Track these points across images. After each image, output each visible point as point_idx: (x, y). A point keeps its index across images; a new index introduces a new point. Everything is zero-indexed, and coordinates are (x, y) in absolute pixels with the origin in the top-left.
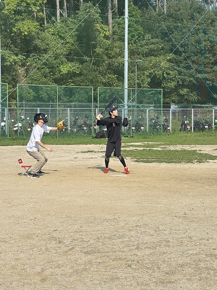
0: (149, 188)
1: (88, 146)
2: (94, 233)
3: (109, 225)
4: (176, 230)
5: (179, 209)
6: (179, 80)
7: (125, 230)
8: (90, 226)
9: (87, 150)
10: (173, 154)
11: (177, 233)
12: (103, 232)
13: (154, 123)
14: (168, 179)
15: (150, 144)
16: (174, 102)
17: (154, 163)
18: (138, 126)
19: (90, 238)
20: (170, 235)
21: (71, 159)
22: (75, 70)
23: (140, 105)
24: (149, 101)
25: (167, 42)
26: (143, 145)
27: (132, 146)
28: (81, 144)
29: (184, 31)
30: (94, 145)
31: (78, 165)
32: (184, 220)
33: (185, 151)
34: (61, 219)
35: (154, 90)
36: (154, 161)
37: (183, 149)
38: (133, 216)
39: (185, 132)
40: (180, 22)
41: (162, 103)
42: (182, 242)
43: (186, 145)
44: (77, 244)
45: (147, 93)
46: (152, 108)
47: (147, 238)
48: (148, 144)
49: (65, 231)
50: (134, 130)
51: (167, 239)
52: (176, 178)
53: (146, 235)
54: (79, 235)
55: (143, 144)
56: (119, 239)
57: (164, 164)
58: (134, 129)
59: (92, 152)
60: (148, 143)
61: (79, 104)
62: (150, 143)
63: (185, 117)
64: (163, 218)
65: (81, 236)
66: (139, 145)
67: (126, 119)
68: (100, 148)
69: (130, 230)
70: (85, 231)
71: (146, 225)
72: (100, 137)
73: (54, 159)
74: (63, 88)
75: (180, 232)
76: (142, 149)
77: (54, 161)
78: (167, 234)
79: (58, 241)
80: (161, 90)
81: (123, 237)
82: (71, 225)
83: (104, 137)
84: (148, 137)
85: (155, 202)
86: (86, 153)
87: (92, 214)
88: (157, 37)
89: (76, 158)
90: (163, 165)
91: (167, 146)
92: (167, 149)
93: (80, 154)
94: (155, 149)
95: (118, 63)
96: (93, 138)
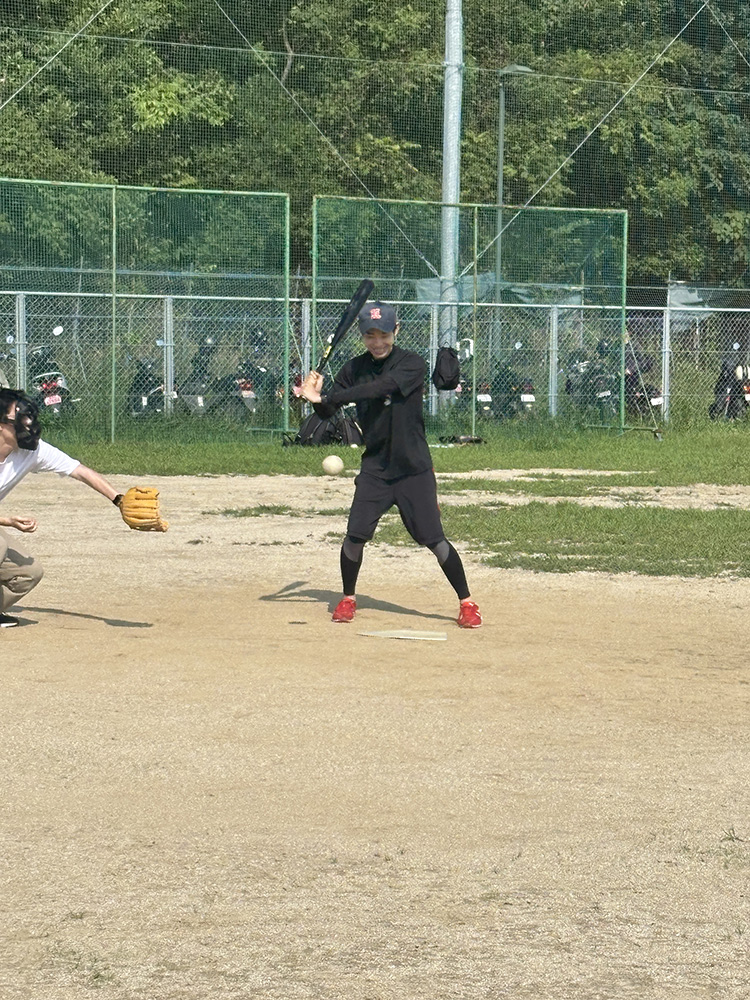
0: (554, 699)
1: (263, 481)
2: (272, 930)
3: (349, 888)
4: (685, 920)
5: (703, 814)
6: (706, 168)
7: (427, 921)
8: (254, 893)
9: (251, 502)
10: (676, 533)
11: (691, 935)
12: (319, 926)
13: (585, 377)
14: (648, 656)
15: (562, 477)
16: (681, 274)
17: (584, 574)
18: (506, 388)
19: (253, 956)
20: (655, 948)
21: (172, 547)
22: (201, 110)
23: (520, 288)
24: (561, 267)
26: (528, 479)
27: (477, 485)
28: (225, 470)
30: (292, 479)
31: (210, 576)
32: (726, 867)
33: (733, 513)
34: (107, 854)
35: (590, 216)
36: (581, 565)
37: (723, 504)
38: (472, 846)
39: (737, 423)
41: (625, 278)
42: (713, 987)
43: (740, 488)
44: (186, 989)
45: (556, 226)
46: (575, 303)
47: (541, 959)
48: (553, 476)
49: (126, 917)
50: (486, 408)
51: (639, 970)
52: (690, 652)
53: (533, 946)
54: (198, 940)
55: (528, 476)
56: (398, 964)
57: (629, 580)
58: (487, 404)
59: (278, 510)
60: (557, 471)
61: (219, 275)
62: (565, 472)
63: (736, 346)
64: (623, 858)
65: (205, 948)
66: (510, 481)
67: (447, 355)
68: (321, 493)
69: (455, 920)
70: (226, 919)
71: (533, 891)
72: (318, 437)
73: (91, 546)
74: (144, 198)
75: (708, 930)
76: (522, 500)
77: (87, 555)
78: (640, 942)
79: (86, 972)
80: (622, 216)
81: (417, 952)
82: (158, 887)
83: (339, 441)
84: (557, 446)
85: (583, 775)
86: (248, 520)
87: (265, 831)
89: (197, 542)
90: (628, 585)
91: (647, 490)
92: (649, 503)
93: (217, 525)
94: (588, 502)
95: (416, 82)
96: (285, 444)
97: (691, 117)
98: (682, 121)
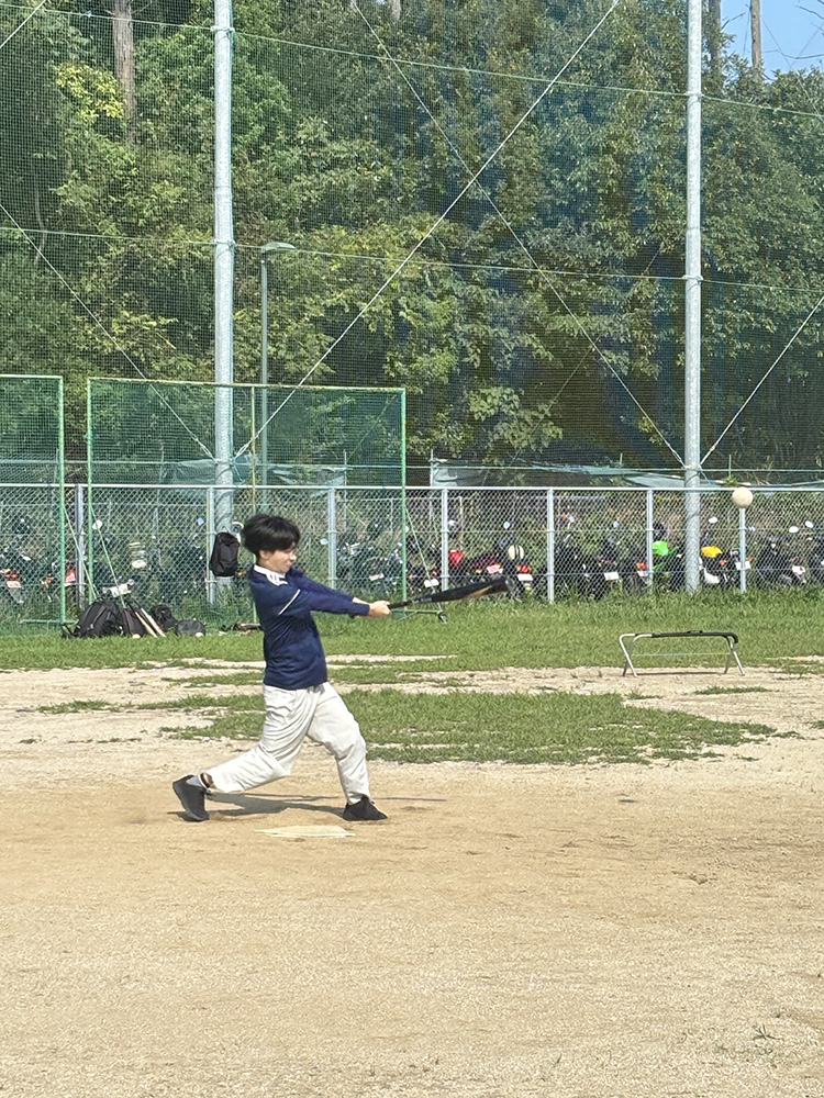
6: (465, 342)
13: (355, 559)
17: (450, 763)
21: (6, 748)
23: (282, 470)
24: (322, 447)
25: (407, 155)
26: (334, 666)
29: (490, 101)
31: (64, 776)
37: (545, 688)
40: (470, 59)
41: (404, 458)
45: (316, 406)
46: (338, 483)
59: (96, 706)
60: (361, 658)
63: (506, 525)
68: (127, 686)
88: (357, 131)
89: (31, 741)
91: (460, 675)
92: (470, 689)
97: (450, 292)
98: (441, 297)
